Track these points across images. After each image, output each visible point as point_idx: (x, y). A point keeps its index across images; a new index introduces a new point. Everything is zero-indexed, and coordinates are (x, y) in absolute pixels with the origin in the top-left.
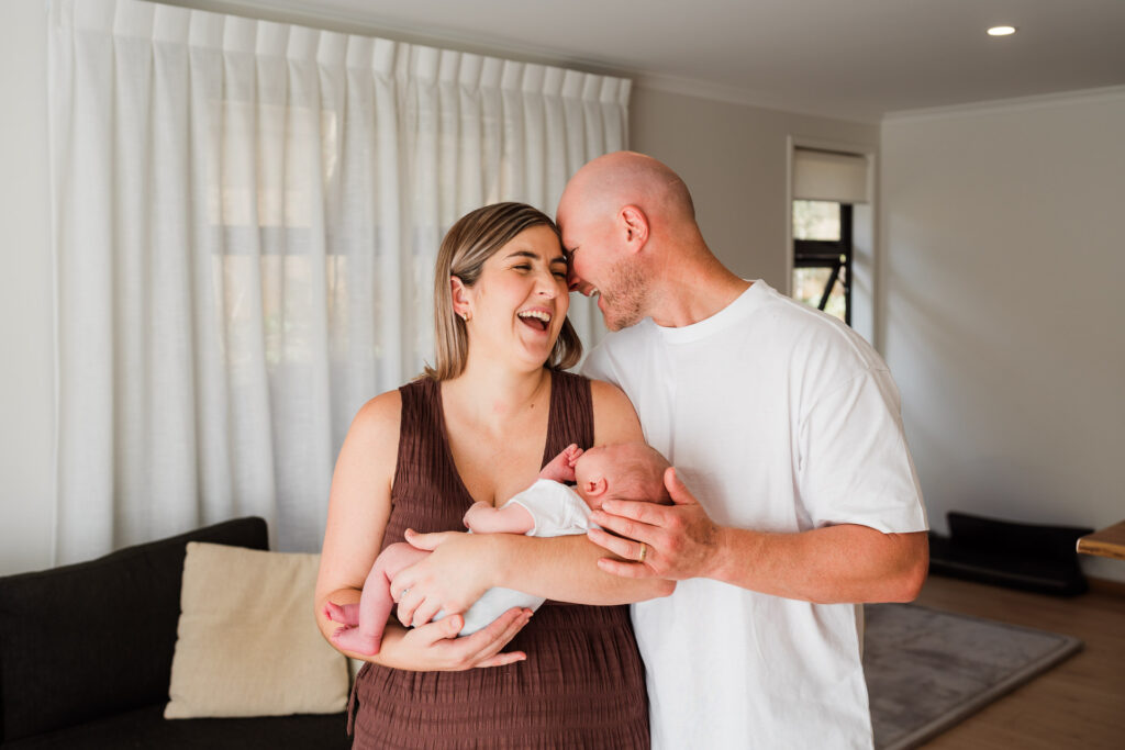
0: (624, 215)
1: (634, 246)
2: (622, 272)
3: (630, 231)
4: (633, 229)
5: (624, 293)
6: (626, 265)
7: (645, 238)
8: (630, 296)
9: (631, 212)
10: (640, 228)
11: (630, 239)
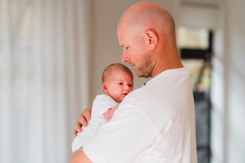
0: (147, 34)
1: (152, 46)
2: (145, 59)
3: (150, 40)
4: (151, 39)
5: (145, 67)
6: (147, 55)
7: (157, 43)
8: (147, 69)
9: (150, 32)
10: (155, 38)
11: (150, 43)
